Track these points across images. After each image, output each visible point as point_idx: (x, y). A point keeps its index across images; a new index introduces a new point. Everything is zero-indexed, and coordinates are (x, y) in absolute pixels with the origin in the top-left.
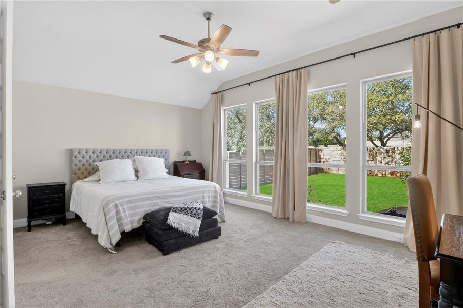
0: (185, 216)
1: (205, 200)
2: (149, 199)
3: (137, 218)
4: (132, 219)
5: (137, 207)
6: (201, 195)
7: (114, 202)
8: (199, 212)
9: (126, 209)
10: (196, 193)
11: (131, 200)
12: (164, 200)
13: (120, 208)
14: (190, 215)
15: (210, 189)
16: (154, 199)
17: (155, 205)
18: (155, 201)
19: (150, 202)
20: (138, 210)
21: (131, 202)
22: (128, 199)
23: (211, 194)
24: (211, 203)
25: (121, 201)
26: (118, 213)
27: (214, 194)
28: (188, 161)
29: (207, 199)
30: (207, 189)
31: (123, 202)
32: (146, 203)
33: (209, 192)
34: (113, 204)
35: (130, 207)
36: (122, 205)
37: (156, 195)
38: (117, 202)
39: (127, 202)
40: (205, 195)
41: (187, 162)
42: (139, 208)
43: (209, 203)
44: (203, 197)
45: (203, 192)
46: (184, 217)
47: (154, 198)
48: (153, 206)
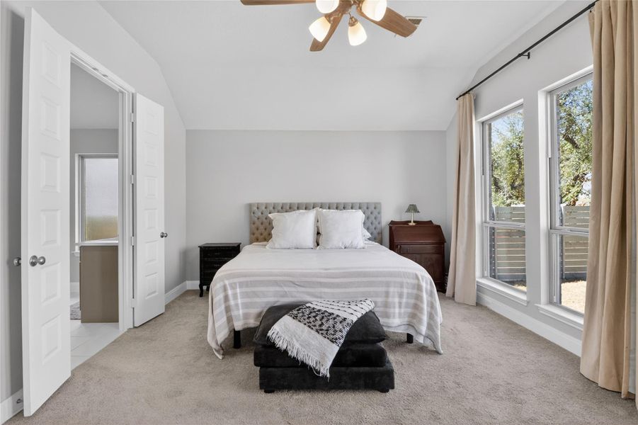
0: (306, 328)
1: (390, 300)
2: (276, 283)
3: (255, 311)
4: (246, 311)
5: (255, 294)
6: (383, 289)
7: (223, 281)
8: (339, 326)
9: (239, 295)
10: (371, 284)
11: (247, 282)
12: (303, 289)
13: (230, 292)
14: (317, 331)
15: (405, 280)
16: (285, 286)
17: (285, 295)
18: (286, 289)
19: (278, 289)
20: (257, 300)
21: (247, 284)
22: (242, 279)
23: (405, 291)
24: (406, 307)
25: (231, 281)
26: (226, 298)
27: (415, 291)
28: (414, 222)
29: (397, 300)
30: (398, 280)
31: (235, 283)
32: (272, 289)
33: (402, 286)
34: (222, 284)
35: (246, 292)
36: (233, 288)
37: (291, 279)
38: (227, 282)
39: (241, 285)
40: (391, 290)
41: (412, 224)
42: (258, 297)
43: (400, 307)
44: (387, 294)
45: (388, 284)
46: (302, 332)
47: (284, 283)
48: (282, 296)
